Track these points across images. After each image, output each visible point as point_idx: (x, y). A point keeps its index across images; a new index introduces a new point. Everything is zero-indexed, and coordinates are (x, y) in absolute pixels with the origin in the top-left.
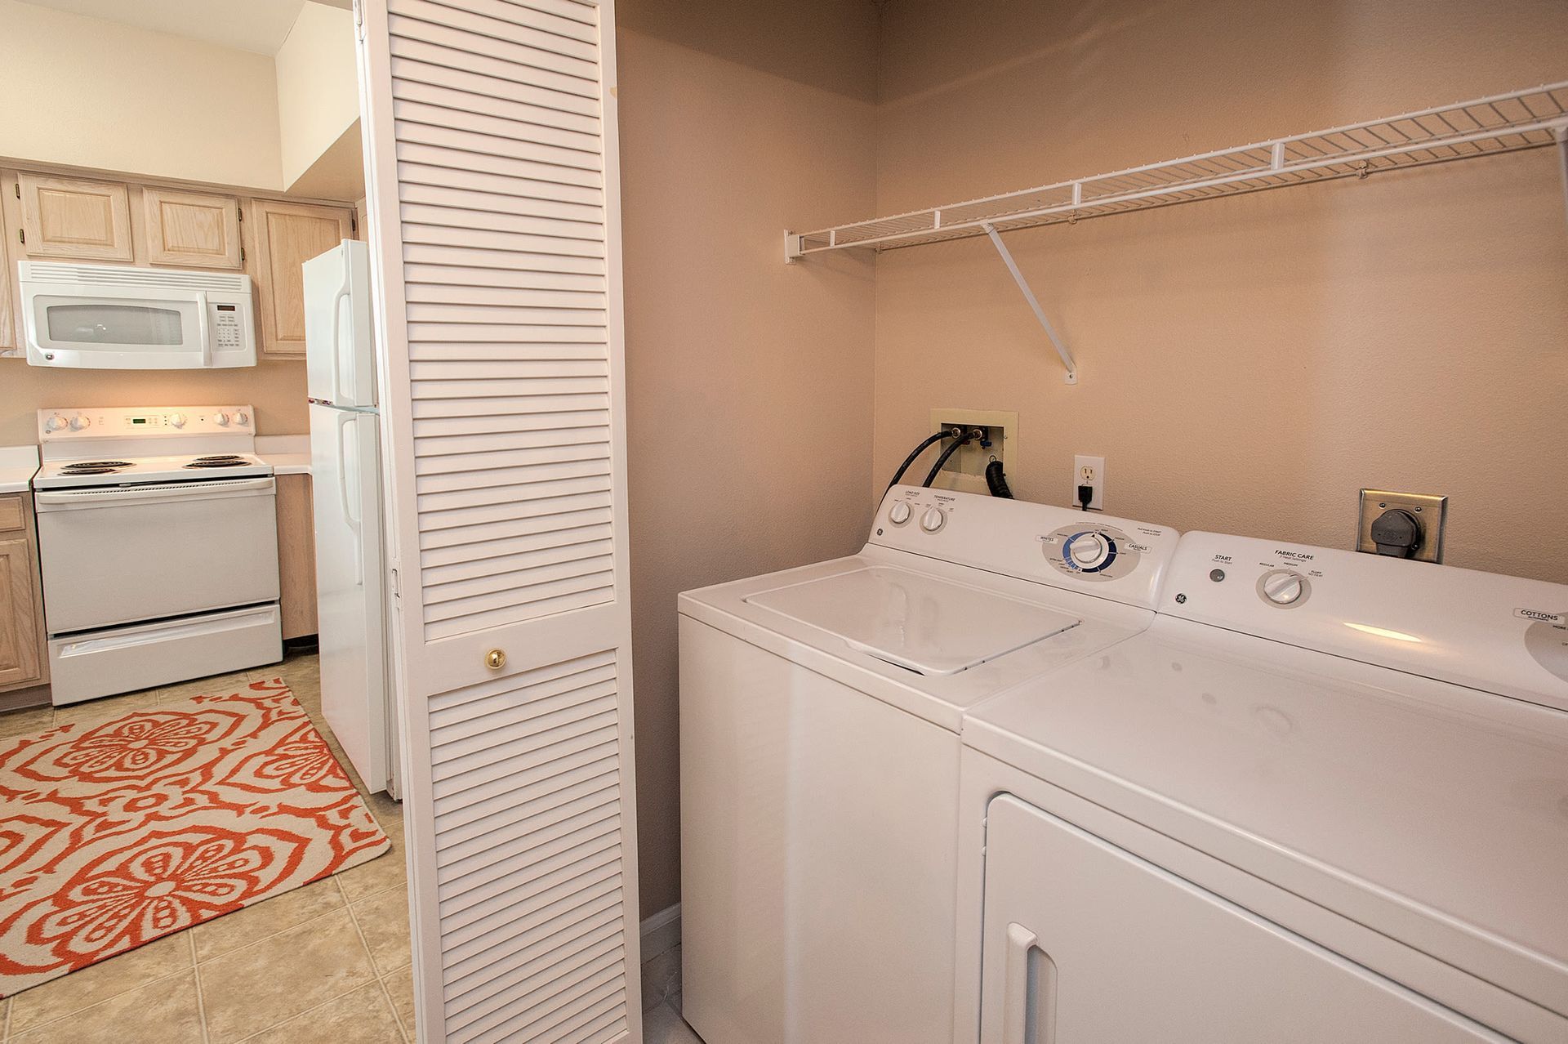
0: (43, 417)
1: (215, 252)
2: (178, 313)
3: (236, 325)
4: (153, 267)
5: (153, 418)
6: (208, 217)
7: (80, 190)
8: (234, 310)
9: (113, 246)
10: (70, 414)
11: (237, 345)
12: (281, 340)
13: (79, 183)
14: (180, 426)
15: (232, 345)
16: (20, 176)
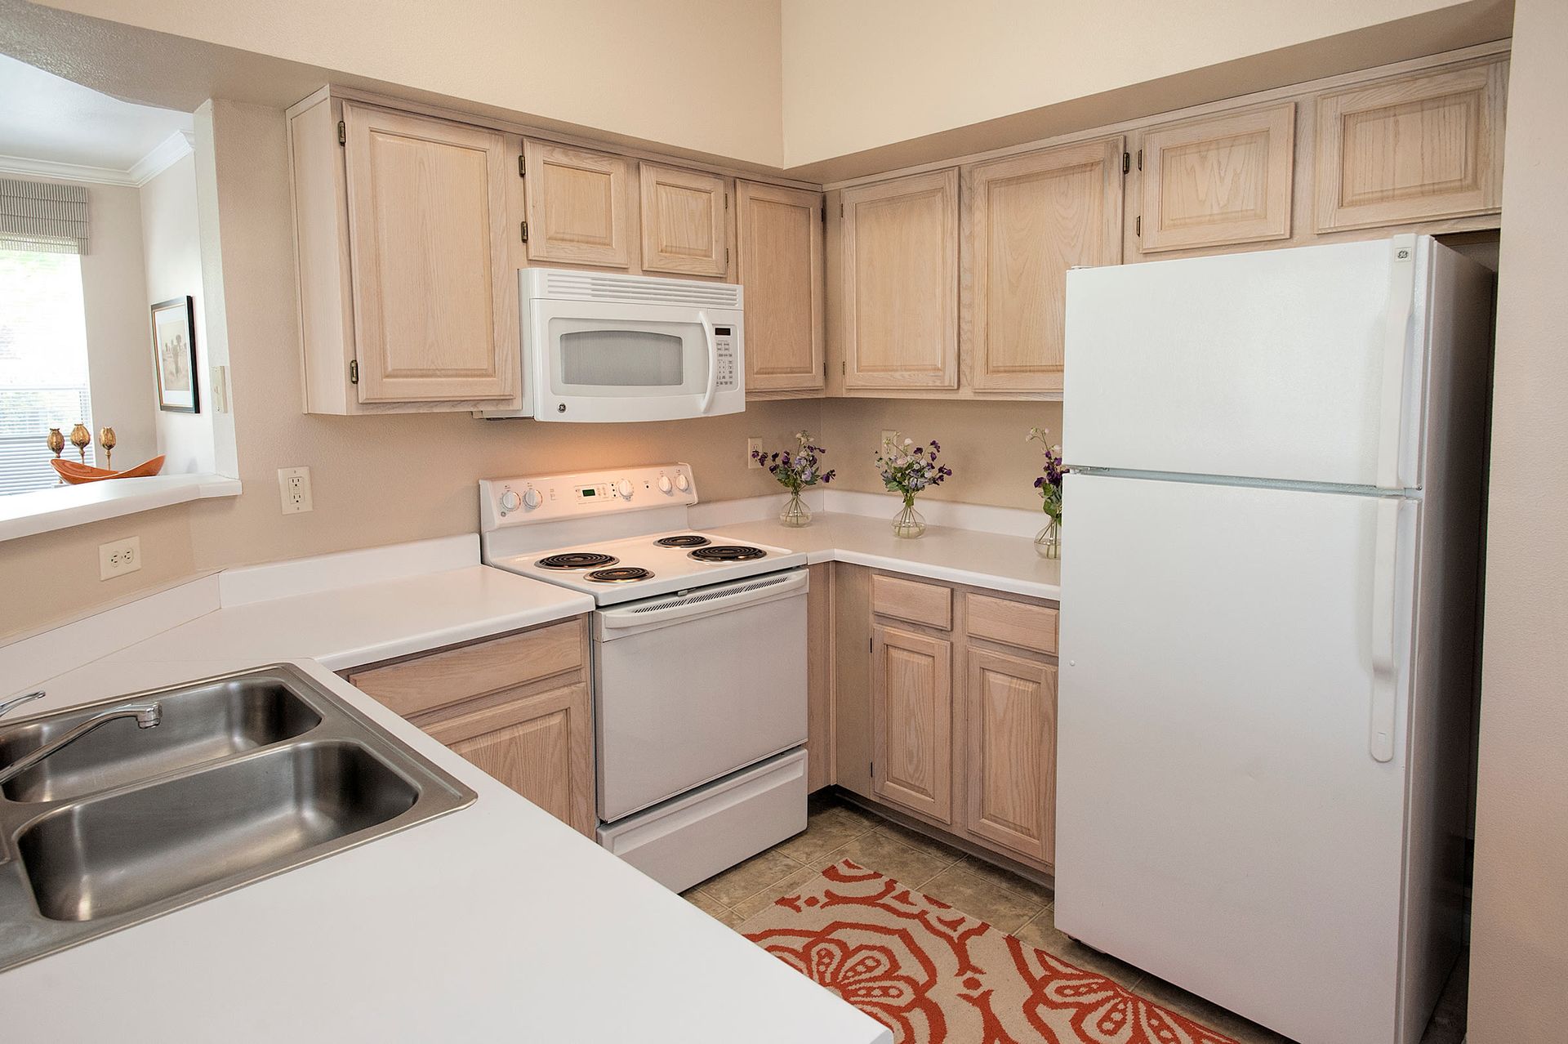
0: (490, 491)
1: (703, 253)
2: (679, 340)
3: (731, 355)
4: (644, 275)
5: (601, 487)
6: (697, 203)
7: (584, 165)
8: (729, 334)
9: (610, 245)
10: (521, 485)
11: (731, 383)
12: (757, 373)
13: (583, 154)
14: (628, 498)
15: (726, 383)
16: (527, 144)
